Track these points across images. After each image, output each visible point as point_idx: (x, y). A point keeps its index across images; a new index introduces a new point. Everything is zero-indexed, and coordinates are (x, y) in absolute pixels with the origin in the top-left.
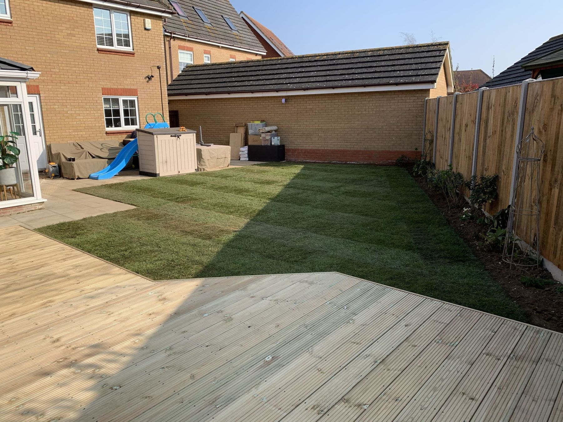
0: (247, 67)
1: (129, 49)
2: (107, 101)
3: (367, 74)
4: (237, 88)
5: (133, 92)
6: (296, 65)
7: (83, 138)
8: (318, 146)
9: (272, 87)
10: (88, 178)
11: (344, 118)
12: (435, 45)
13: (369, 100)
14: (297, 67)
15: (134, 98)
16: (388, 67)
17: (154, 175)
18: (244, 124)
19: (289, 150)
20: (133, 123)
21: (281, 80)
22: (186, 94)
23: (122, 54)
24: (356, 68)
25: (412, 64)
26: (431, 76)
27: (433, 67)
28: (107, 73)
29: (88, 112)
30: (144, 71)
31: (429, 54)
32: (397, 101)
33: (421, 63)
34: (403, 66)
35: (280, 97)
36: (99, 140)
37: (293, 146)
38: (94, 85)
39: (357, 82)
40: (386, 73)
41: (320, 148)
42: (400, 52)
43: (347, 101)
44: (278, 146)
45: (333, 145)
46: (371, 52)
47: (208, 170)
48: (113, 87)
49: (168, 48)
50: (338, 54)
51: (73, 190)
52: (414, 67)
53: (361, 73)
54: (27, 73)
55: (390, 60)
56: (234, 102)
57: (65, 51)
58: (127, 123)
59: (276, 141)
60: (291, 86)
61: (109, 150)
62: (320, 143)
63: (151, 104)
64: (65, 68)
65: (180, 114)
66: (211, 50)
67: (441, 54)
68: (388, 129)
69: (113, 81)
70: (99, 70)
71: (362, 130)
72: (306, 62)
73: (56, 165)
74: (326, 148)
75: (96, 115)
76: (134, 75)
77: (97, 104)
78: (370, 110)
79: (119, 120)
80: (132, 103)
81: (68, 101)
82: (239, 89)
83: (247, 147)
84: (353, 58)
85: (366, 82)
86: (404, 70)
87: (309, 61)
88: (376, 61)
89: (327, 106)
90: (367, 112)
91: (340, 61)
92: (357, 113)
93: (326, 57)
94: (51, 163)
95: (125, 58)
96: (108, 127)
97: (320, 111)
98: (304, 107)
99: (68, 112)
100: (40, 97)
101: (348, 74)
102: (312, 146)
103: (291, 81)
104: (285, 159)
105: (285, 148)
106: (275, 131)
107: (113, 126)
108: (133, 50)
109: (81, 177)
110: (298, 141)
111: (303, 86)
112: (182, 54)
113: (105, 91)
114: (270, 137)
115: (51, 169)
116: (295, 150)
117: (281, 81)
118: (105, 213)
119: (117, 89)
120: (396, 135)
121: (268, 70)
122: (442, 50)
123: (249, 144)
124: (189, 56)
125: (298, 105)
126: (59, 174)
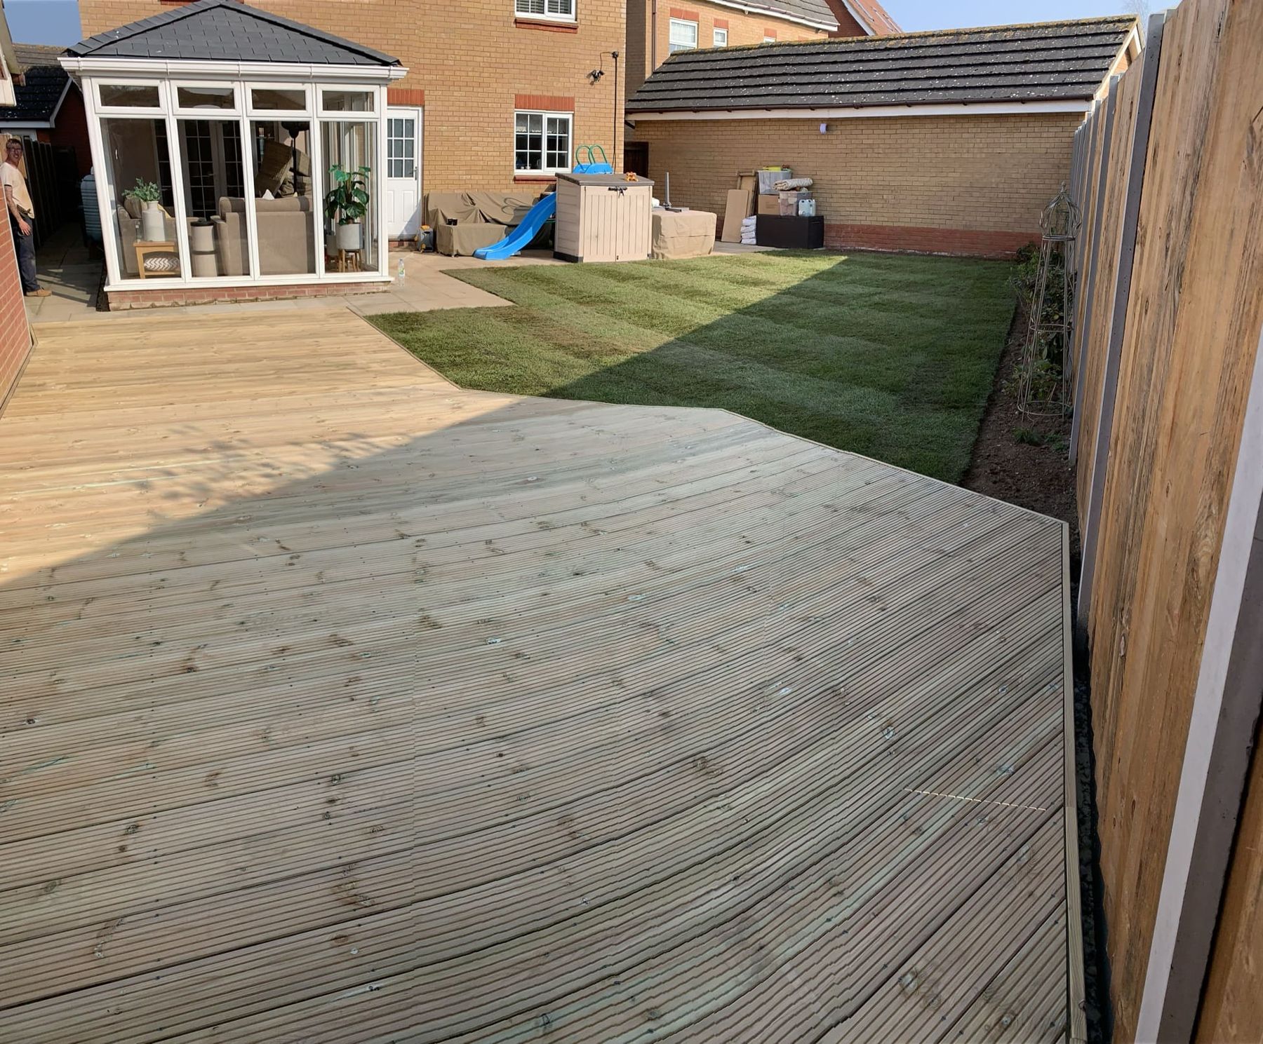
0: (770, 56)
1: (568, 19)
2: (521, 119)
3: (974, 79)
4: (744, 99)
5: (567, 104)
6: (850, 57)
7: (478, 187)
8: (882, 219)
9: (804, 99)
10: (473, 256)
11: (931, 165)
12: (1112, 22)
13: (974, 130)
14: (851, 62)
15: (567, 116)
16: (1015, 66)
17: (574, 259)
18: (753, 171)
19: (830, 226)
20: (563, 163)
21: (822, 86)
22: (661, 111)
23: (555, 29)
24: (957, 66)
25: (1061, 60)
26: (1088, 86)
27: (1097, 67)
28: (527, 67)
29: (489, 140)
30: (588, 62)
31: (1097, 40)
32: (1025, 135)
33: (1077, 59)
34: (1043, 64)
35: (817, 120)
36: (503, 191)
37: (839, 218)
38: (505, 91)
39: (952, 95)
40: (1010, 77)
41: (884, 224)
42: (1043, 35)
43: (934, 131)
44: (810, 218)
45: (909, 216)
46: (991, 34)
47: (671, 257)
48: (535, 93)
49: (651, 14)
50: (929, 36)
51: (440, 271)
52: (1062, 66)
53: (964, 77)
54: (390, 70)
55: (1023, 51)
56: (739, 128)
57: (467, 26)
58: (551, 163)
59: (807, 209)
60: (835, 99)
61: (516, 210)
62: (884, 214)
63: (595, 128)
64: (463, 58)
65: (650, 149)
66: (730, 20)
67: (1117, 41)
68: (1006, 190)
69: (536, 83)
70: (515, 61)
71: (962, 189)
72: (870, 51)
73: (431, 230)
74: (896, 225)
75: (502, 145)
76: (572, 70)
77: (506, 125)
78: (976, 151)
79: (539, 156)
80: (564, 123)
81: (462, 119)
82: (748, 101)
83: (755, 217)
84: (956, 45)
85: (969, 95)
86: (1042, 73)
87: (875, 50)
88: (996, 53)
89: (899, 142)
90: (971, 155)
91: (932, 50)
92: (953, 156)
93: (907, 40)
94: (424, 227)
95: (560, 36)
96: (518, 168)
97: (887, 151)
98: (857, 142)
99: (461, 139)
100: (424, 111)
101: (940, 78)
102: (871, 218)
103: (838, 88)
104: (824, 244)
105: (825, 222)
106: (808, 188)
107: (528, 167)
108: (576, 20)
109: (461, 252)
110: (848, 209)
111: (855, 99)
112: (676, 26)
113: (522, 101)
114: (796, 199)
115: (422, 237)
116: (841, 227)
117: (821, 89)
118: (462, 306)
119: (540, 98)
120: (1021, 201)
121: (804, 64)
122: (1121, 33)
123: (759, 213)
124: (689, 32)
125: (848, 137)
126: (432, 246)
